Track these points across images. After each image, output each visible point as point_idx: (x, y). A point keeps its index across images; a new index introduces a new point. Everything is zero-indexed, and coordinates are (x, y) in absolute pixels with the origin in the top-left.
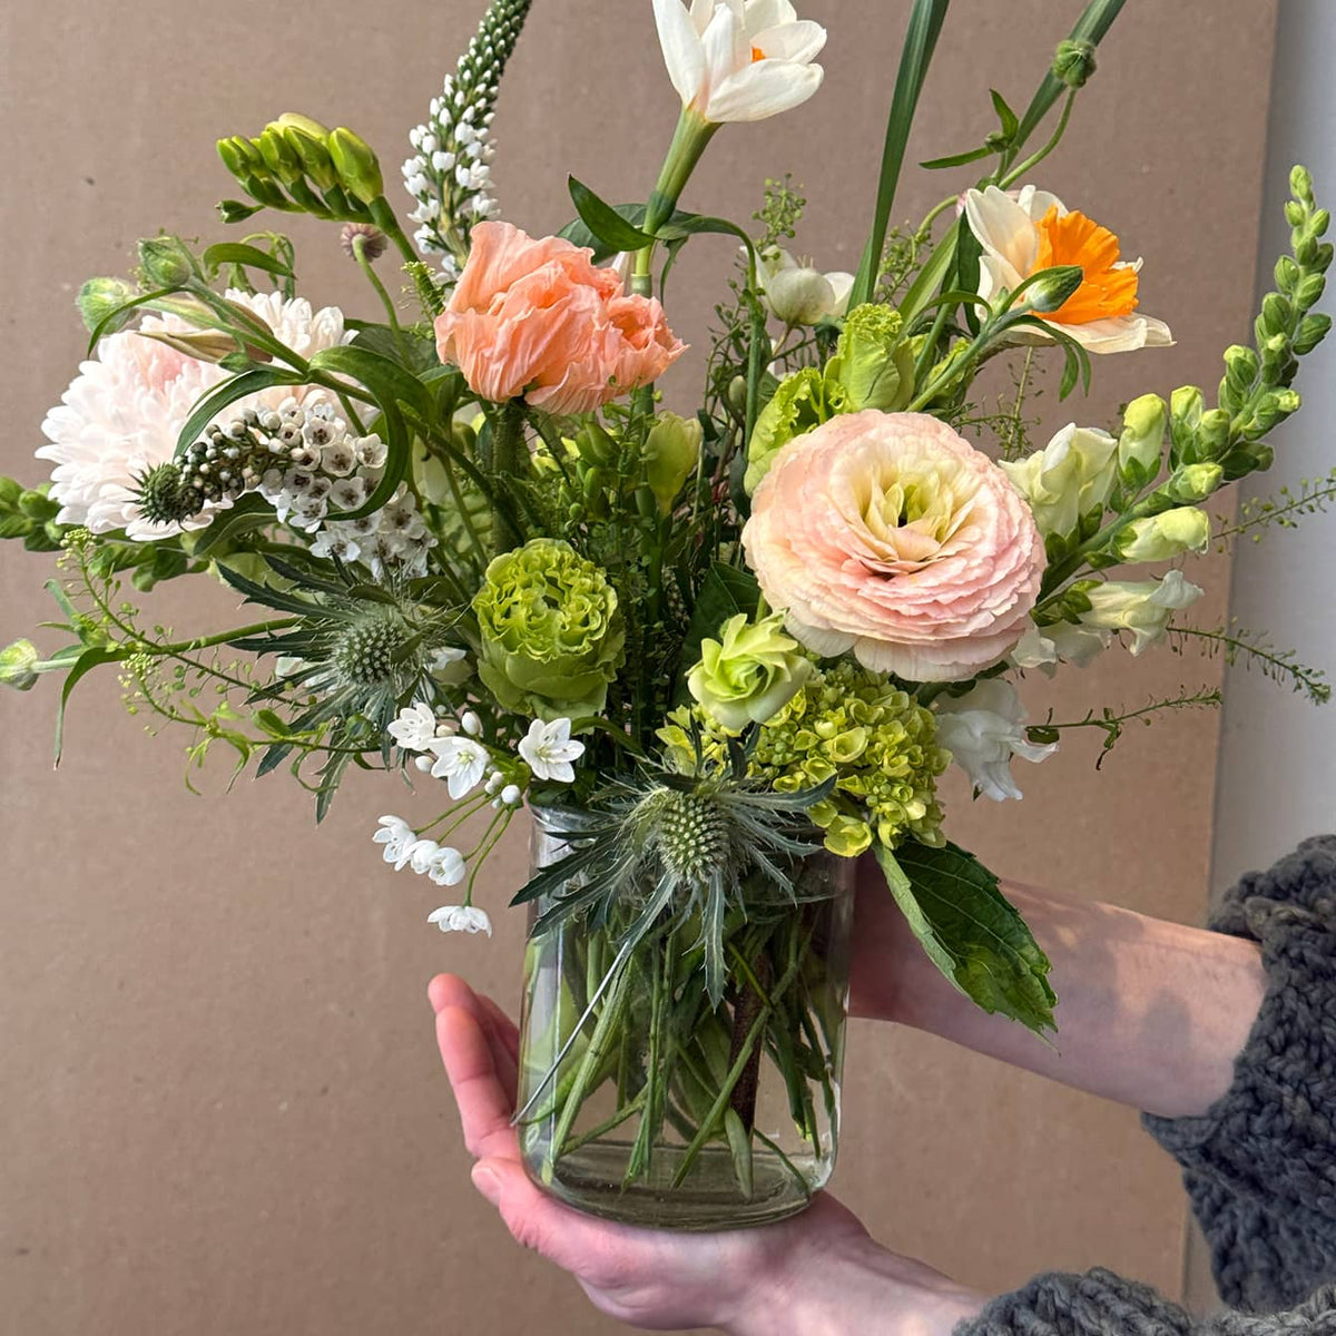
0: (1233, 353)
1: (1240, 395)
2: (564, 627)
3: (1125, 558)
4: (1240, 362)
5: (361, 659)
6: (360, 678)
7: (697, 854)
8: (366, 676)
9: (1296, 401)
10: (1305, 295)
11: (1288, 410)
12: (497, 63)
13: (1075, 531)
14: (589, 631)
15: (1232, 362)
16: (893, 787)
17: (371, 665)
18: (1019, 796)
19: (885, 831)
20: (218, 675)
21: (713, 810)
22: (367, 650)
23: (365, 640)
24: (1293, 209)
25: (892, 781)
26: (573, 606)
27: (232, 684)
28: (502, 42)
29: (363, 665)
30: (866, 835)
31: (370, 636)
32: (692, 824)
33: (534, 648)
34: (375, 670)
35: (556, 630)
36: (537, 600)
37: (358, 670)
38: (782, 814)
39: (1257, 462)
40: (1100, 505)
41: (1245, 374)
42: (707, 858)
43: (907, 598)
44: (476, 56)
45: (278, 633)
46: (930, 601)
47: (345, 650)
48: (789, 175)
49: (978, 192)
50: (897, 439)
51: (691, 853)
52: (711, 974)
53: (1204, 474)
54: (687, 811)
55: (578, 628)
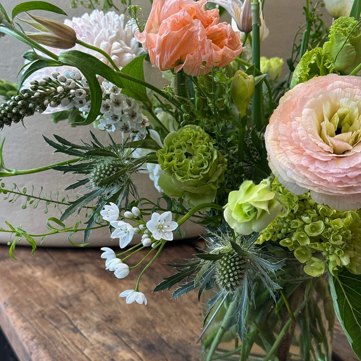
2: (191, 167)
7: (229, 281)
14: (202, 170)
16: (335, 249)
19: (331, 267)
25: (334, 247)
26: (196, 158)
30: (321, 269)
32: (228, 267)
35: (188, 168)
36: (182, 154)
42: (233, 284)
43: (332, 174)
45: (73, 164)
46: (344, 175)
50: (341, 90)
51: (225, 281)
54: (227, 260)
55: (198, 168)
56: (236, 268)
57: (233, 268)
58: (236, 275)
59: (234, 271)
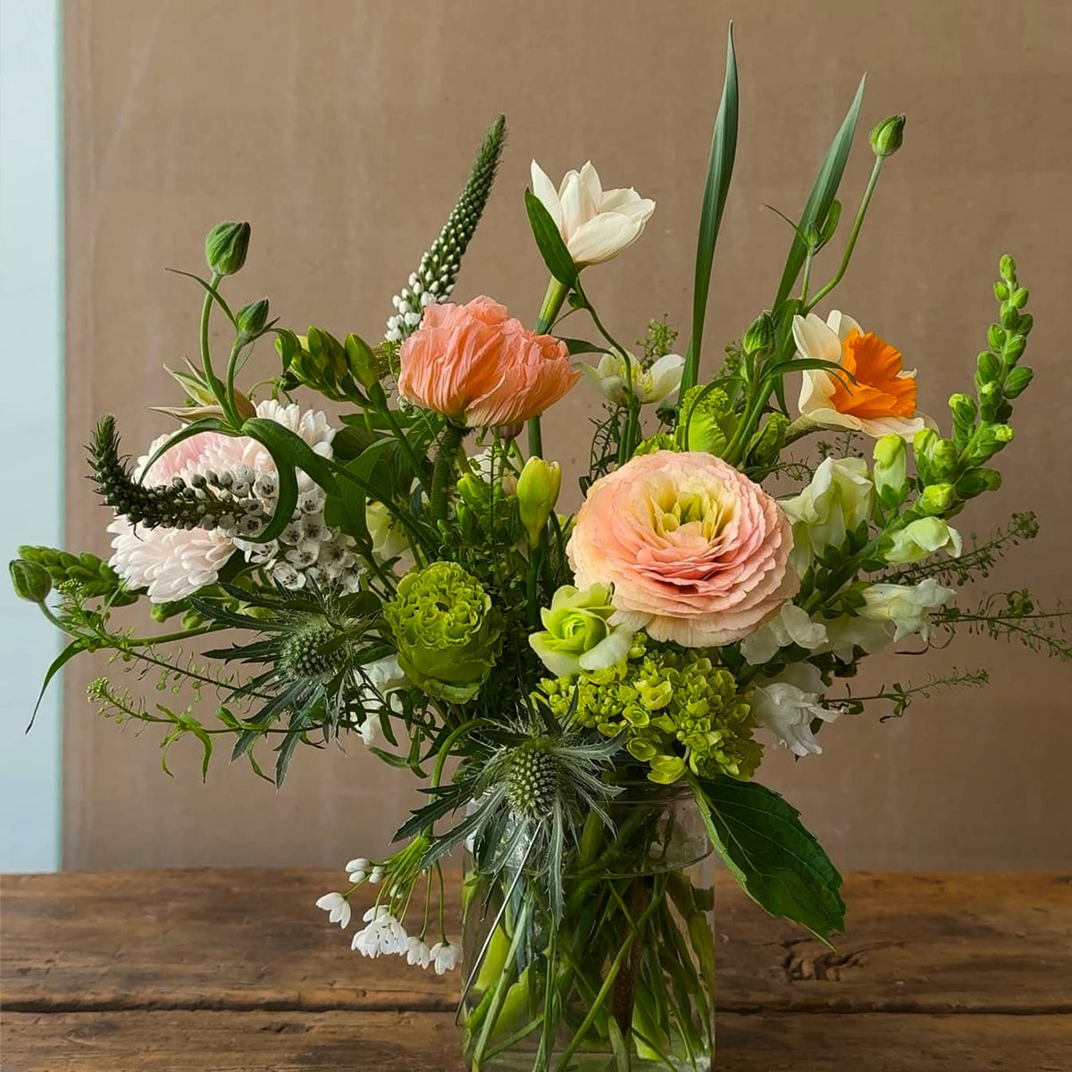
0: (954, 400)
1: (966, 432)
2: (449, 624)
3: (887, 562)
4: (961, 405)
5: (301, 657)
6: (302, 672)
7: (531, 797)
8: (306, 670)
9: (1010, 432)
10: (1010, 351)
11: (1004, 440)
12: (458, 249)
13: (845, 542)
14: (469, 627)
15: (955, 406)
17: (309, 661)
18: (819, 751)
20: (193, 675)
21: (547, 761)
22: (305, 649)
23: (304, 643)
24: (1000, 288)
26: (456, 609)
27: (203, 682)
28: (462, 234)
29: (303, 661)
31: (307, 639)
32: (529, 773)
33: (428, 641)
34: (313, 665)
35: (444, 627)
36: (431, 605)
37: (299, 666)
38: (595, 762)
39: (986, 484)
40: (864, 521)
41: (968, 414)
42: (539, 800)
44: (444, 244)
47: (289, 652)
48: (667, 315)
49: (801, 318)
51: (526, 797)
52: (553, 898)
53: (940, 492)
54: (525, 763)
55: (460, 625)
56: (541, 774)
57: (538, 775)
58: (543, 786)
59: (540, 778)
